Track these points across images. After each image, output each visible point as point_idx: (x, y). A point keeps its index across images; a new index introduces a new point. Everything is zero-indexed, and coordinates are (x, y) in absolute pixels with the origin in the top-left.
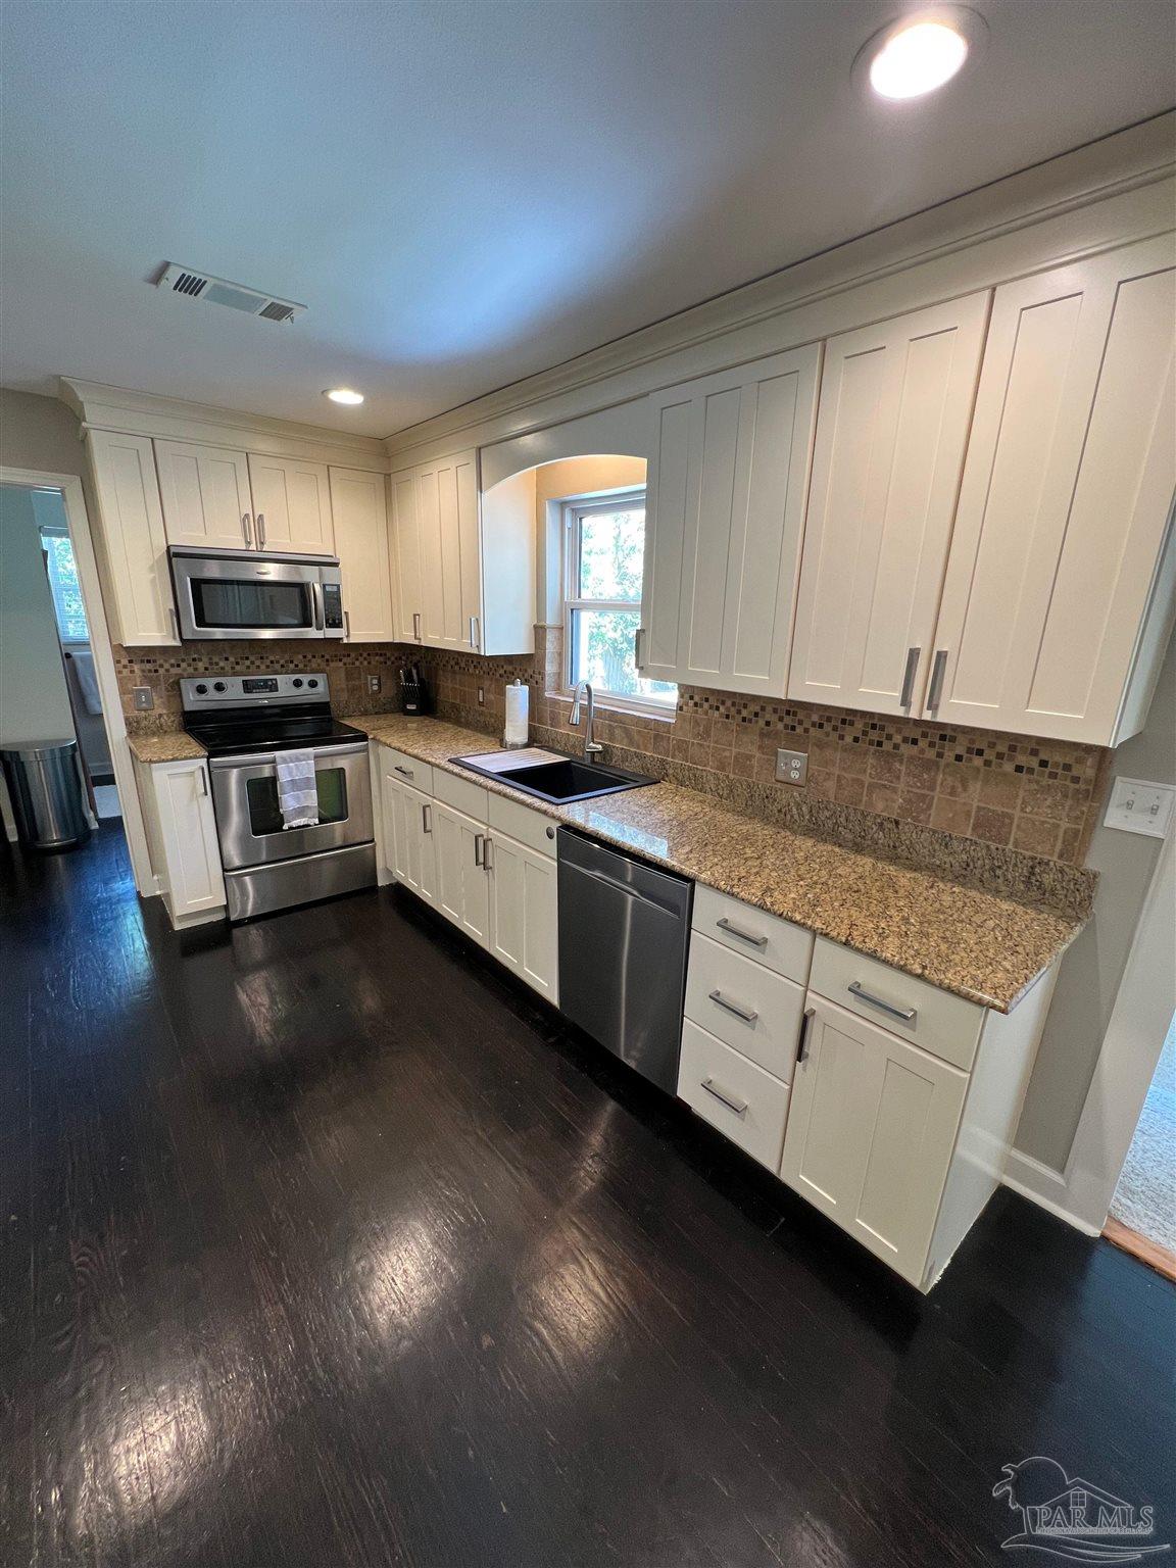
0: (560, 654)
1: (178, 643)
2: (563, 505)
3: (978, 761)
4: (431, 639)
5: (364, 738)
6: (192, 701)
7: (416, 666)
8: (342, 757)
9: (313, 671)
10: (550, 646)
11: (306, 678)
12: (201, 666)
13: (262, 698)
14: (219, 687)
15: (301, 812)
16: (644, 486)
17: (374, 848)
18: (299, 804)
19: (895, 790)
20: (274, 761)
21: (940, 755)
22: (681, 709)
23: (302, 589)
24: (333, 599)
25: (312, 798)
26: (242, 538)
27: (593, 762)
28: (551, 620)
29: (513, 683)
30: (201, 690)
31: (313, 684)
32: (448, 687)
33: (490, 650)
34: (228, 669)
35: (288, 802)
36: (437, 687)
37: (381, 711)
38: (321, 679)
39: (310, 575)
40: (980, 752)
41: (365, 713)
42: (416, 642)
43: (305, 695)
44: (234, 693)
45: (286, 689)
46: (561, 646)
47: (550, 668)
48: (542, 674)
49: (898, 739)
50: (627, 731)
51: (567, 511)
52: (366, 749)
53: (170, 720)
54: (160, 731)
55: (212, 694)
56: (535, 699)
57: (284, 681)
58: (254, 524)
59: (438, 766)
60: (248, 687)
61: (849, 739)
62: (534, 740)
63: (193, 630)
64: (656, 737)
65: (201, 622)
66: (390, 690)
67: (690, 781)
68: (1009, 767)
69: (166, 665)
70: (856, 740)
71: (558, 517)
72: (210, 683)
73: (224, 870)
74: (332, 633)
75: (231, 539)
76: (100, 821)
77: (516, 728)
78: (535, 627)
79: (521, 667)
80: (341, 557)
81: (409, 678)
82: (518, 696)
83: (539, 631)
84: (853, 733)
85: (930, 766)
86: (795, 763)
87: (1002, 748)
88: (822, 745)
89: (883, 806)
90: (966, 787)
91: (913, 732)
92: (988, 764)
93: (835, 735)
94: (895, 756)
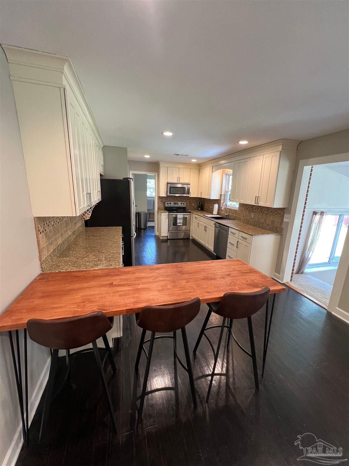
0: (224, 199)
1: (166, 196)
2: (227, 174)
4: (203, 197)
5: (191, 212)
6: (166, 205)
7: (201, 202)
8: (187, 215)
9: (184, 202)
10: (222, 198)
11: (183, 203)
12: (168, 200)
13: (176, 206)
14: (170, 203)
15: (180, 223)
16: (232, 173)
17: (190, 231)
18: (180, 221)
19: (263, 218)
20: (177, 214)
21: (268, 212)
22: (239, 207)
23: (184, 188)
24: (189, 190)
25: (182, 221)
26: (177, 181)
27: (226, 217)
28: (223, 193)
29: (215, 204)
30: (168, 204)
31: (184, 204)
32: (206, 206)
33: (212, 198)
34: (172, 201)
35: (178, 221)
36: (204, 205)
37: (194, 209)
38: (185, 203)
39: (185, 186)
40: (272, 212)
41: (192, 210)
42: (201, 197)
43: (183, 206)
44: (172, 205)
45: (180, 204)
46: (224, 198)
47: (222, 202)
48: (221, 203)
50: (232, 212)
51: (227, 175)
52: (191, 214)
53: (163, 208)
54: (162, 210)
55: (169, 204)
56: (219, 207)
57: (179, 203)
58: (179, 178)
59: (201, 216)
60: (174, 204)
62: (218, 214)
63: (169, 194)
64: (236, 212)
65: (170, 193)
66: (196, 206)
67: (239, 219)
68: (275, 214)
69: (164, 199)
71: (226, 176)
72: (169, 203)
73: (168, 230)
74: (188, 195)
75: (175, 181)
76: (148, 226)
77: (215, 211)
78: (220, 195)
79: (217, 201)
80: (190, 183)
81: (199, 204)
82: (216, 206)
83: (221, 195)
84: (259, 210)
85: (267, 214)
86: (252, 215)
87: (274, 211)
88: (255, 212)
89: (262, 221)
90: (270, 217)
91: (265, 209)
92: (273, 213)
93: (257, 210)
94: (263, 213)
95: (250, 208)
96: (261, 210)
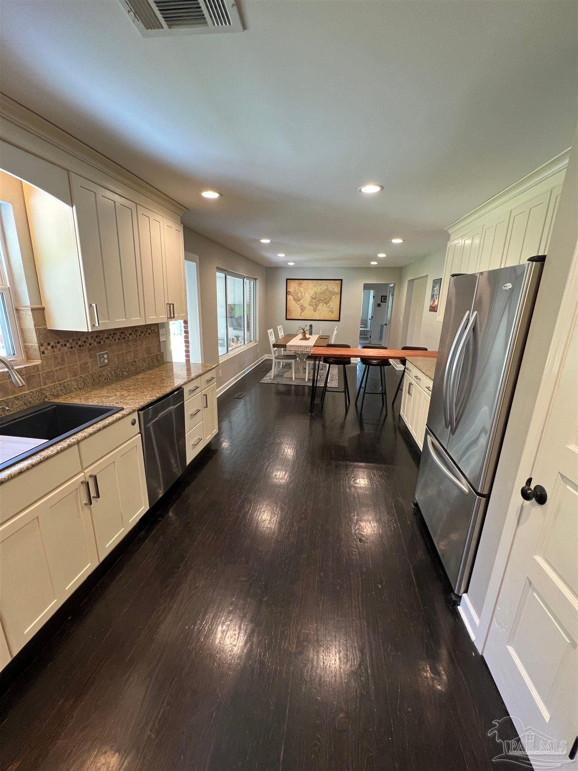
3: (143, 335)
19: (131, 352)
21: (137, 336)
22: (43, 353)
40: (143, 332)
49: (128, 335)
61: (117, 340)
70: (119, 339)
84: (117, 337)
85: (135, 340)
86: (106, 356)
87: (145, 330)
88: (110, 345)
89: (130, 358)
90: (143, 344)
91: (130, 331)
92: (144, 335)
93: (113, 340)
94: (128, 341)
95: (91, 341)
96: (123, 336)
